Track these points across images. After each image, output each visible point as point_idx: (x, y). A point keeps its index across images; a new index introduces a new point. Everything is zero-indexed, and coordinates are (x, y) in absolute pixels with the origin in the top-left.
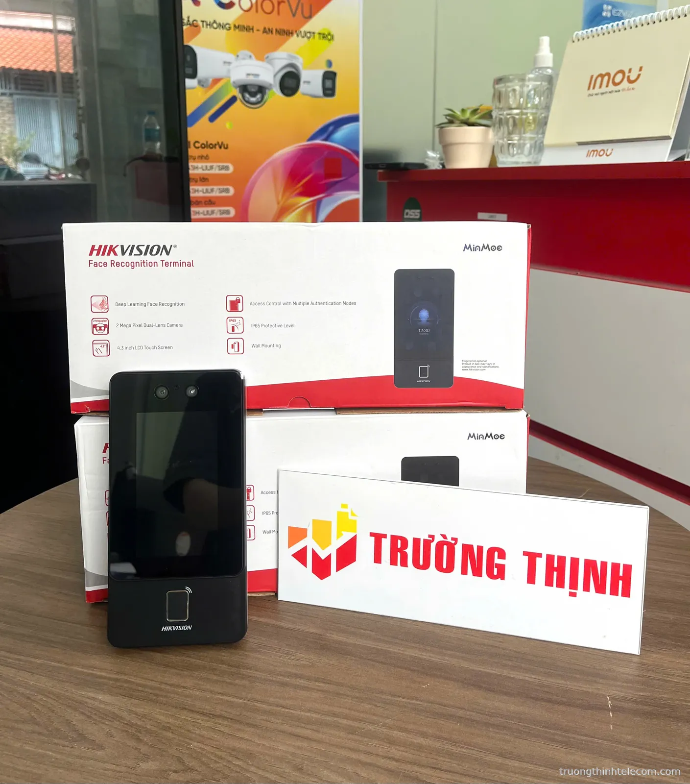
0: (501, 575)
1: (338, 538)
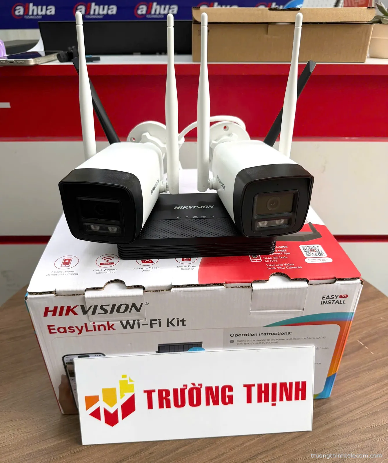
1: (122, 397)
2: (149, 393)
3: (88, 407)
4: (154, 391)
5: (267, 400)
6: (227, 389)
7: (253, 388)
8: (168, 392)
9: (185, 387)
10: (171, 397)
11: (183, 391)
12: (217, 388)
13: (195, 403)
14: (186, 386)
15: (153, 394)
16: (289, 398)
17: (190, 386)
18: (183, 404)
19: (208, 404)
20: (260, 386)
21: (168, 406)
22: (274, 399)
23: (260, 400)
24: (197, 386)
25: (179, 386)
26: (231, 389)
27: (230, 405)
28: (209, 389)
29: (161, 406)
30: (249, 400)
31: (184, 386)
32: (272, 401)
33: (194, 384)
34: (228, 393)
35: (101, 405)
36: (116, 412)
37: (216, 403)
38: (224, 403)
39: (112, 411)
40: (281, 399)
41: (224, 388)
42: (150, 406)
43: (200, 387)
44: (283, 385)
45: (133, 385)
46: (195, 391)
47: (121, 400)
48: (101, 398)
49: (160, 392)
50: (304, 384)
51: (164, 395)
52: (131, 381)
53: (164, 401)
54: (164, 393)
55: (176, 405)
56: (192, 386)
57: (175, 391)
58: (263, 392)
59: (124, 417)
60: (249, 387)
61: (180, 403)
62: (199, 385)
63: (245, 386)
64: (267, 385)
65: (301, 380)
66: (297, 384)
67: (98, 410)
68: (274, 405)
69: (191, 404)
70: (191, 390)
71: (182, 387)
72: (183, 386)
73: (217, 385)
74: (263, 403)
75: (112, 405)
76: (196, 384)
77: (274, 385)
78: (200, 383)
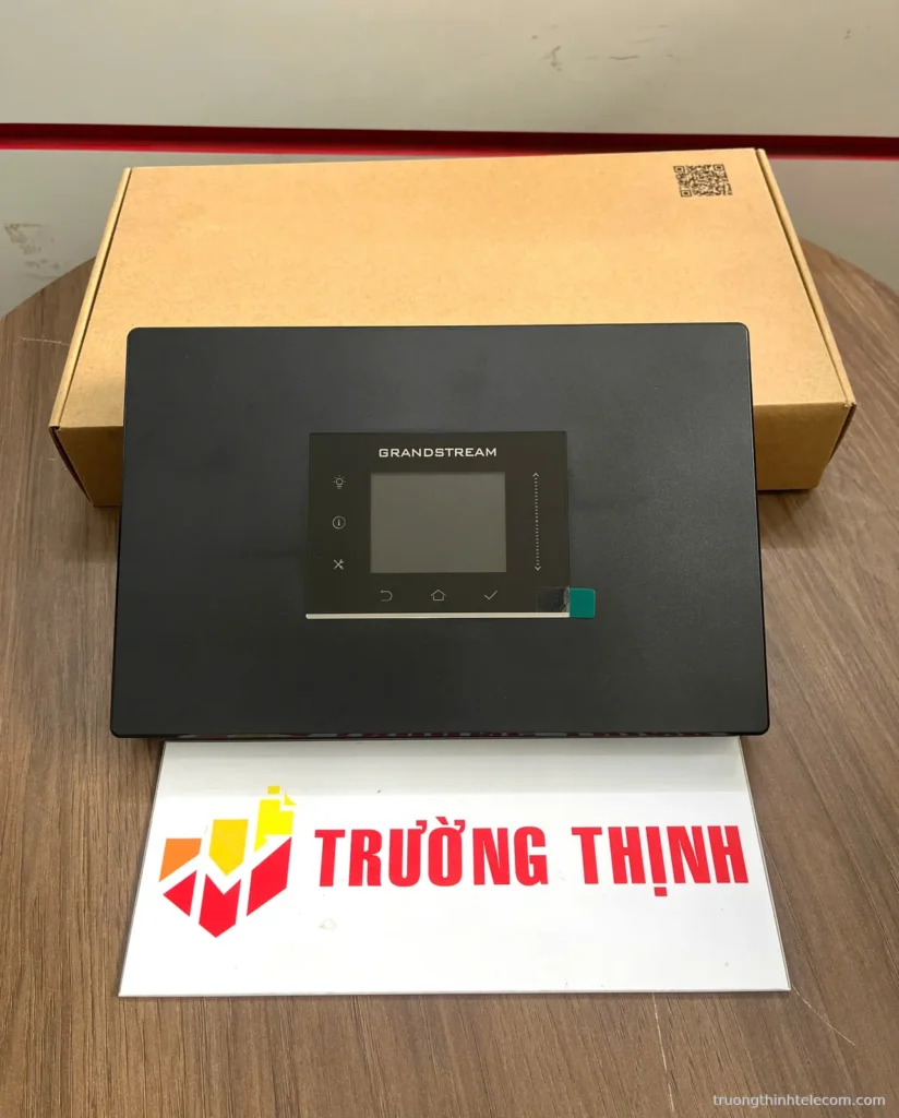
0: (541, 876)
1: (257, 848)
2: (329, 838)
3: (165, 873)
4: (341, 833)
5: (639, 878)
6: (529, 838)
7: (597, 838)
8: (375, 837)
9: (420, 827)
10: (384, 855)
11: (415, 836)
12: (503, 833)
13: (445, 874)
14: (423, 823)
15: (339, 841)
16: (701, 876)
17: (433, 825)
18: (413, 879)
19: (479, 879)
20: (615, 833)
21: (374, 880)
22: (659, 876)
23: (619, 878)
24: (451, 825)
25: (407, 824)
26: (539, 839)
27: (539, 884)
28: (482, 836)
29: (355, 880)
30: (591, 876)
31: (419, 823)
32: (655, 881)
33: (443, 820)
34: (533, 851)
35: (202, 866)
36: (236, 889)
37: (501, 878)
38: (525, 880)
39: (224, 887)
40: (680, 878)
41: (522, 833)
42: (327, 878)
43: (458, 828)
44: (676, 833)
45: (291, 813)
46: (445, 839)
47: (255, 856)
48: (205, 848)
49: (358, 835)
50: (733, 832)
51: (366, 848)
52: (288, 802)
53: (365, 863)
54: (367, 840)
55: (396, 879)
56: (439, 825)
57: (396, 835)
58: (626, 852)
59: (253, 906)
60: (587, 835)
61: (405, 873)
62: (457, 822)
63: (575, 831)
64: (633, 832)
65: (722, 823)
66: (714, 831)
67: (190, 881)
68: (661, 892)
69: (436, 878)
70: (436, 837)
71: (414, 826)
72: (415, 823)
73: (502, 826)
74: (630, 886)
75: (226, 871)
76: (448, 820)
77: (653, 833)
78: (459, 818)
